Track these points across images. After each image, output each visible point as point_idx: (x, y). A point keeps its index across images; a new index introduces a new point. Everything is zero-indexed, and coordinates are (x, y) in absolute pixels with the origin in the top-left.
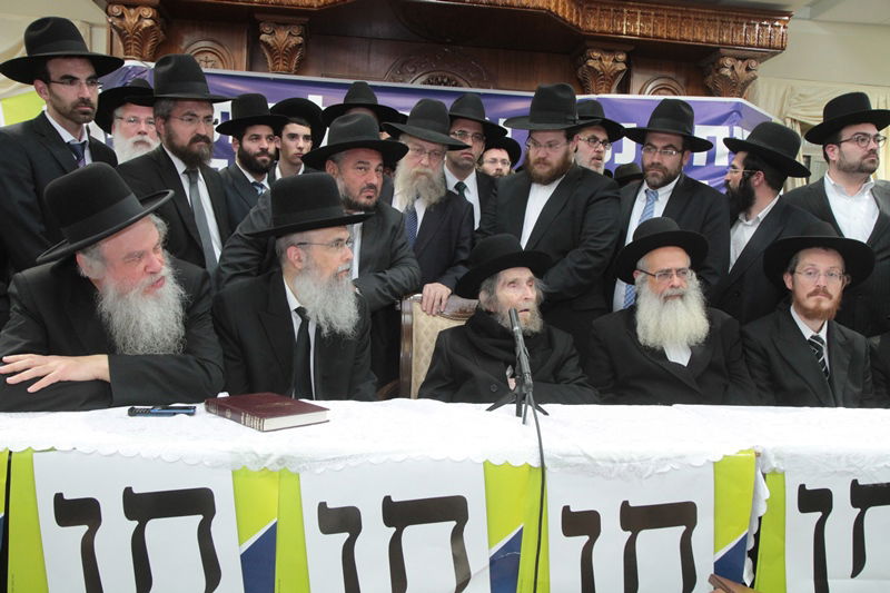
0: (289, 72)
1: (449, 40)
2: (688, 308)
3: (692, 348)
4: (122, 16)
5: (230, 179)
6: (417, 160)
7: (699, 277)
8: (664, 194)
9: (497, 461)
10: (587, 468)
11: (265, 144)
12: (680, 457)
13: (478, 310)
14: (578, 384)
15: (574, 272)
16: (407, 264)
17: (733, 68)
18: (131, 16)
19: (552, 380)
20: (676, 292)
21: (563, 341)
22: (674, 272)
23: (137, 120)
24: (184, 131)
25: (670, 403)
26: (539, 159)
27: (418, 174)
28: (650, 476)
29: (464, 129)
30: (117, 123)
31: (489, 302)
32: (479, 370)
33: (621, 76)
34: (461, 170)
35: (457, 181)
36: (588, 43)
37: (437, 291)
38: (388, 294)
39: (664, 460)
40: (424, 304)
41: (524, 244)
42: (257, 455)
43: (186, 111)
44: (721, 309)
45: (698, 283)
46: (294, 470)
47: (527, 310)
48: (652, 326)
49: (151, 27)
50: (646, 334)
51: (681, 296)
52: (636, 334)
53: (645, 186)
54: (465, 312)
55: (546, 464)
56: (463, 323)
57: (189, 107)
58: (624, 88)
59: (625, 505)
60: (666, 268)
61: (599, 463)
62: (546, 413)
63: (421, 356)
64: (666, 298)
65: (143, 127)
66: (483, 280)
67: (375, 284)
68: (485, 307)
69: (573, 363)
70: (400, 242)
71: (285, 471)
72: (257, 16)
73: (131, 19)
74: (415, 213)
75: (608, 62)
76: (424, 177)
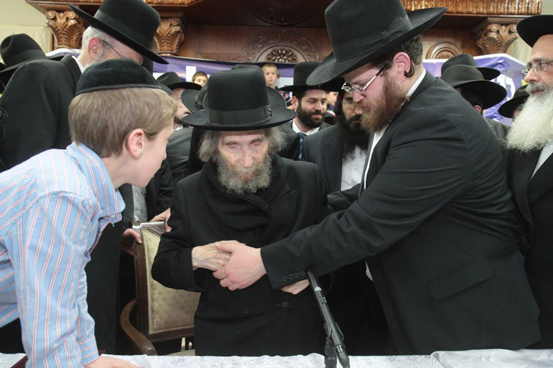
1: (285, 24)
4: (55, 19)
17: (498, 32)
18: (61, 18)
49: (75, 25)
73: (61, 21)
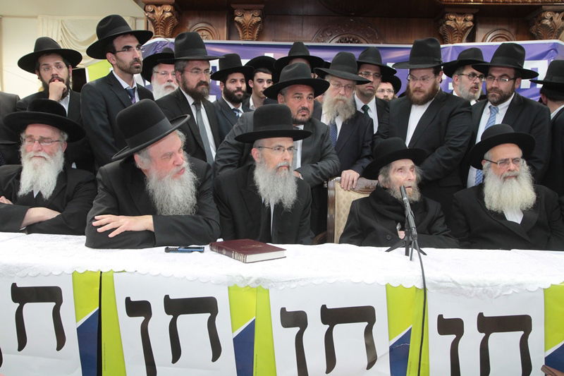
0: (253, 39)
1: (353, 14)
2: (521, 185)
3: (523, 212)
4: (153, 12)
5: (220, 107)
6: (337, 91)
7: (528, 164)
8: (503, 109)
9: (394, 285)
10: (455, 290)
11: (240, 84)
12: (519, 285)
13: (378, 187)
14: (445, 235)
15: (441, 162)
16: (331, 158)
17: (552, 19)
18: (158, 11)
19: (427, 232)
20: (512, 174)
21: (434, 207)
22: (510, 161)
23: (166, 73)
24: (193, 79)
25: (509, 249)
26: (417, 88)
27: (337, 100)
28: (499, 296)
29: (368, 71)
30: (155, 75)
31: (385, 182)
32: (379, 226)
33: (469, 31)
34: (366, 97)
35: (363, 104)
36: (447, 10)
37: (350, 175)
38: (320, 177)
39: (509, 286)
40: (342, 183)
41: (407, 144)
42: (243, 277)
43: (194, 67)
44: (544, 185)
45: (527, 167)
46: (265, 287)
47: (410, 187)
48: (495, 197)
49: (170, 17)
50: (491, 202)
51: (516, 177)
52: (484, 203)
53: (489, 104)
54: (369, 188)
55: (427, 286)
56: (368, 196)
57: (196, 64)
58: (472, 38)
59: (481, 315)
60: (505, 158)
61: (463, 287)
62: (425, 254)
63: (340, 217)
64: (505, 178)
65: (170, 77)
66: (381, 167)
67: (310, 171)
68: (382, 185)
69: (441, 221)
70: (326, 144)
71: (260, 288)
72: (233, 6)
73: (158, 13)
74: (335, 125)
75: (460, 22)
76: (341, 102)
